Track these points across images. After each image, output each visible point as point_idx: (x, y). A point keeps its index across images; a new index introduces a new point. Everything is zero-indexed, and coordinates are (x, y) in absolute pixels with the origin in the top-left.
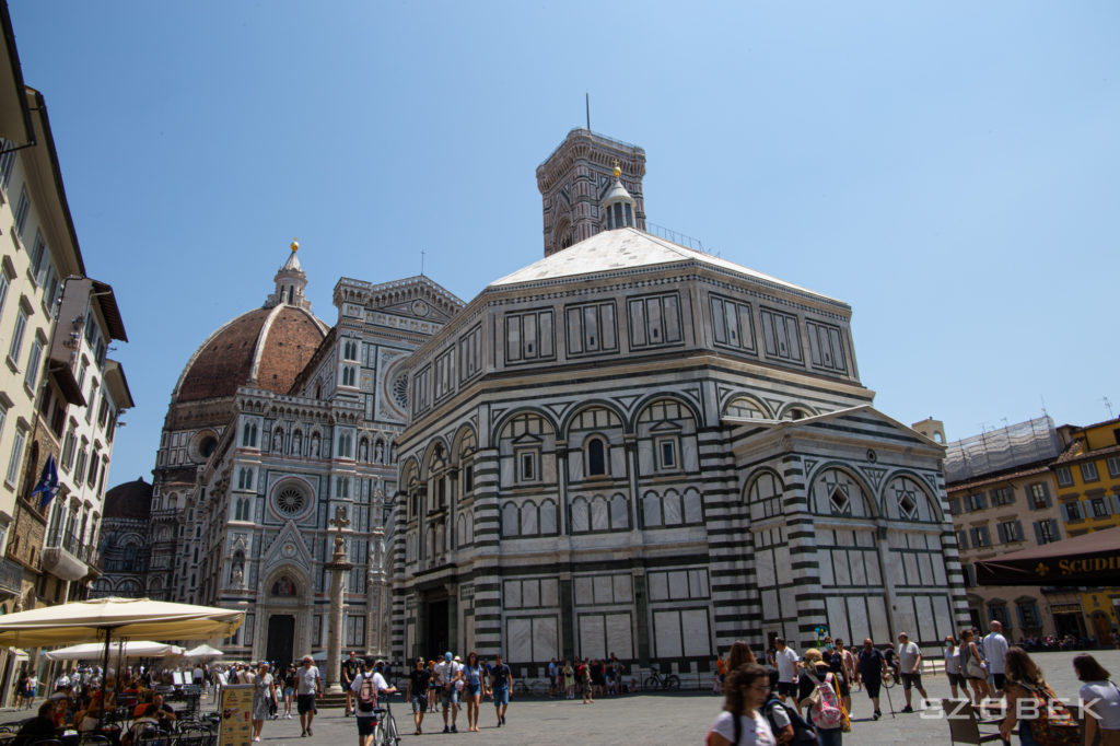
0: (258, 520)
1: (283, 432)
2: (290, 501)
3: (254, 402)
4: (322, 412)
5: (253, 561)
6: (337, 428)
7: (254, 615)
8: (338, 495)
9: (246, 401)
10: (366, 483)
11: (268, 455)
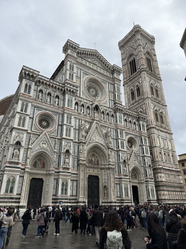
0: (29, 129)
1: (42, 92)
2: (44, 124)
3: (31, 74)
4: (60, 88)
5: (25, 148)
6: (67, 95)
7: (23, 177)
8: (67, 123)
9: (27, 73)
10: (77, 120)
11: (36, 100)
